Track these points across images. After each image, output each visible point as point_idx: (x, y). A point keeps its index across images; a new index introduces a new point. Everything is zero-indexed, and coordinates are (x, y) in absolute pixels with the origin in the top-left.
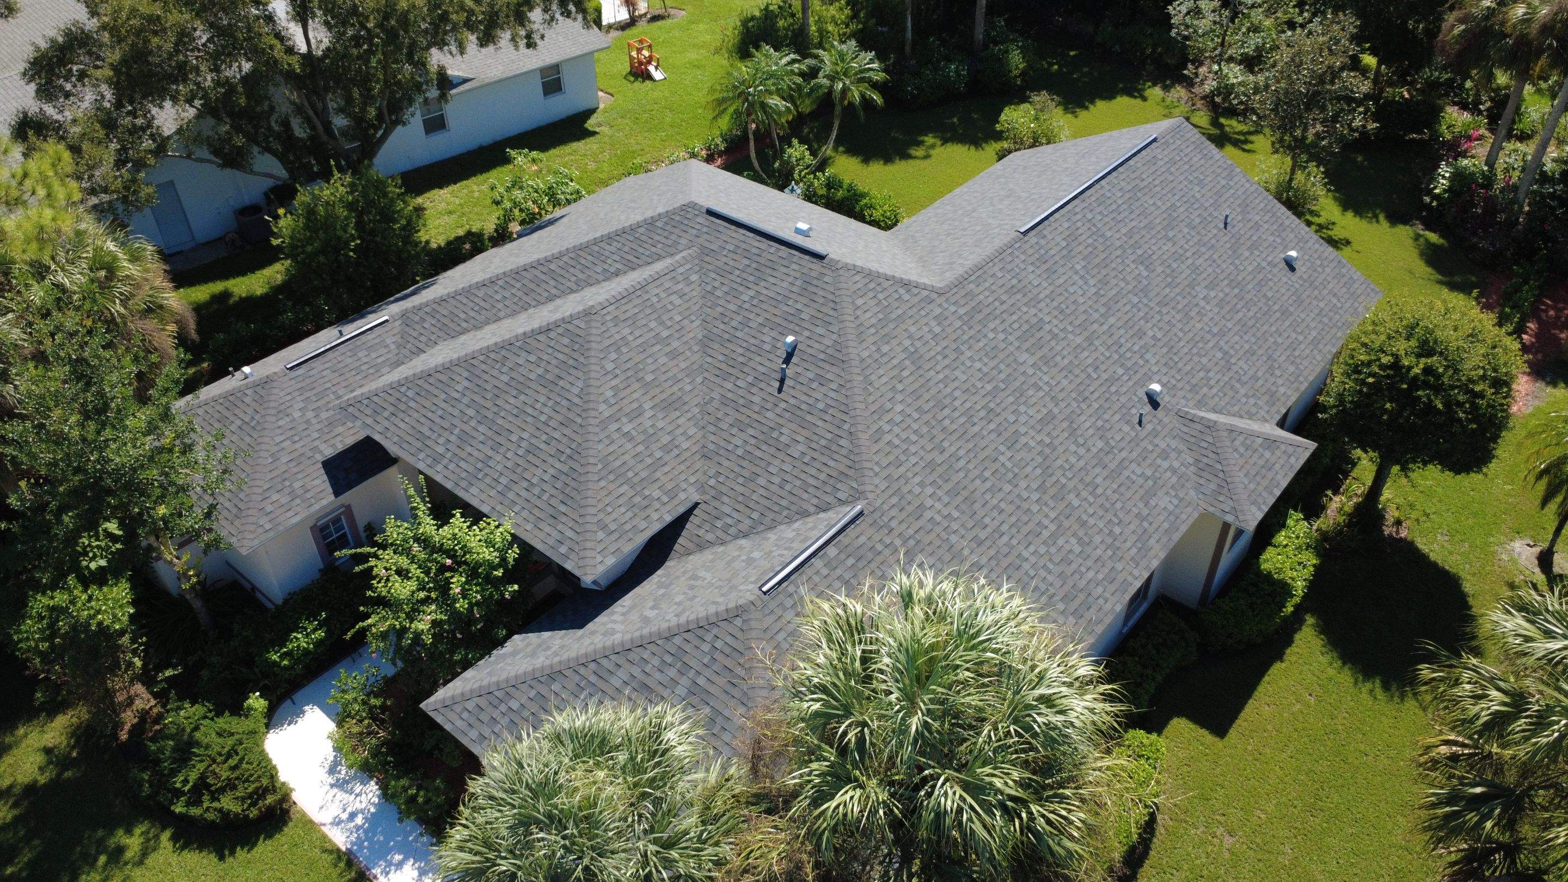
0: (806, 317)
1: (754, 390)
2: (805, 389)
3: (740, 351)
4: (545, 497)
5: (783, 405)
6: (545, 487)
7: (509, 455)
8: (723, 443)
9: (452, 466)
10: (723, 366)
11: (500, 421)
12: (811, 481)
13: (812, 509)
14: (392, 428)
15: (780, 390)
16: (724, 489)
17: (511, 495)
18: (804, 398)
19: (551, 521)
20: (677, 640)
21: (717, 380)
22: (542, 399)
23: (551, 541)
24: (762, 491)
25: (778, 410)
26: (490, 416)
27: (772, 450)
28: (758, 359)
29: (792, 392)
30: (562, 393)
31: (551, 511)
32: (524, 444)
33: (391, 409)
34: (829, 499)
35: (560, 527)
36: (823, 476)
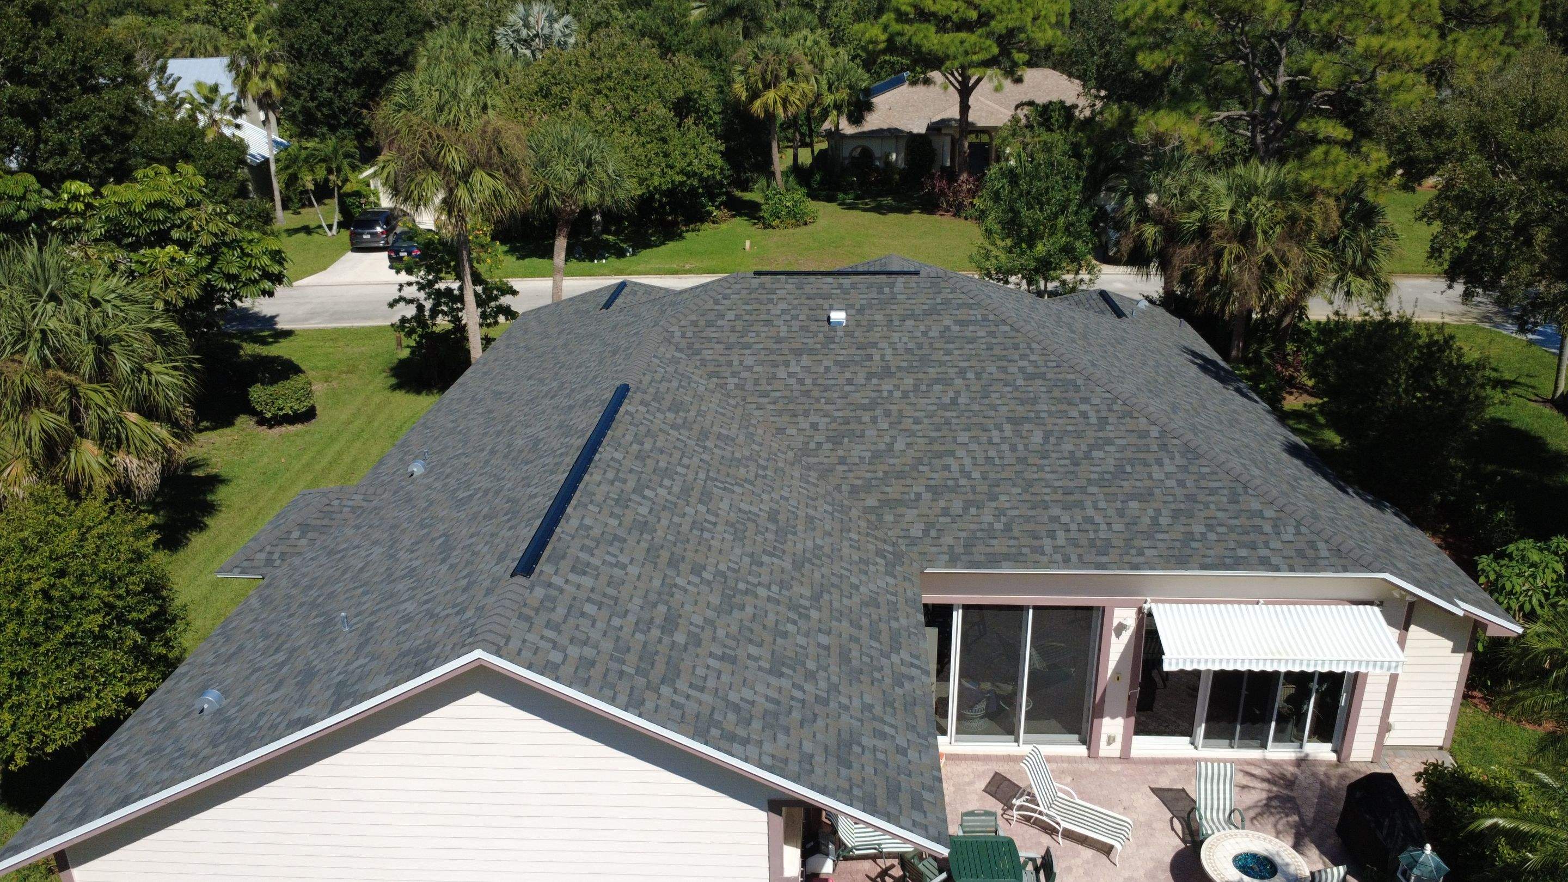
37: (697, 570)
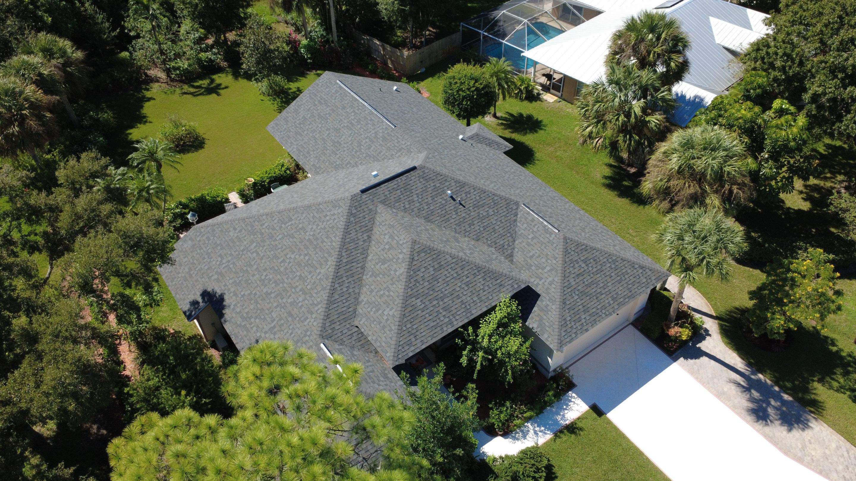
0: (438, 185)
1: (459, 214)
2: (469, 199)
3: (439, 211)
4: (491, 286)
5: (471, 208)
6: (487, 284)
7: (465, 293)
8: (475, 233)
9: (457, 317)
10: (443, 219)
11: (446, 292)
12: (504, 214)
13: (515, 218)
14: (422, 339)
15: (464, 207)
16: (494, 240)
17: (483, 298)
18: (472, 201)
19: (501, 287)
20: (567, 260)
21: (448, 223)
22: (446, 272)
23: (511, 289)
24: (500, 229)
25: (472, 210)
26: (442, 295)
27: (487, 219)
28: (447, 207)
29: (467, 203)
30: (448, 264)
31: (498, 286)
32: (463, 286)
33: (412, 336)
34: (514, 212)
35: (506, 284)
36: (505, 210)
37: (330, 114)
